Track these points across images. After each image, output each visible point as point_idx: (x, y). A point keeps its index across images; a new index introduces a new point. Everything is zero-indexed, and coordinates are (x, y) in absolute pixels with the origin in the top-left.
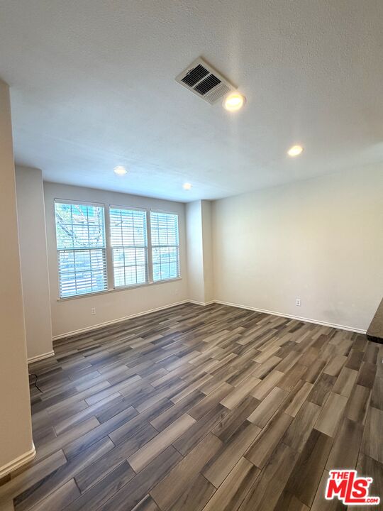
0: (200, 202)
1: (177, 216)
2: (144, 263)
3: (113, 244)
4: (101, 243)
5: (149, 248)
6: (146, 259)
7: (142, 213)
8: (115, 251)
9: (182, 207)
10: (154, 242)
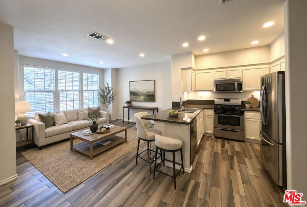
0: (111, 69)
1: (99, 75)
2: (78, 99)
3: (60, 89)
4: (52, 88)
5: (81, 92)
6: (80, 97)
7: (78, 73)
8: (61, 93)
9: (102, 71)
10: (84, 88)
